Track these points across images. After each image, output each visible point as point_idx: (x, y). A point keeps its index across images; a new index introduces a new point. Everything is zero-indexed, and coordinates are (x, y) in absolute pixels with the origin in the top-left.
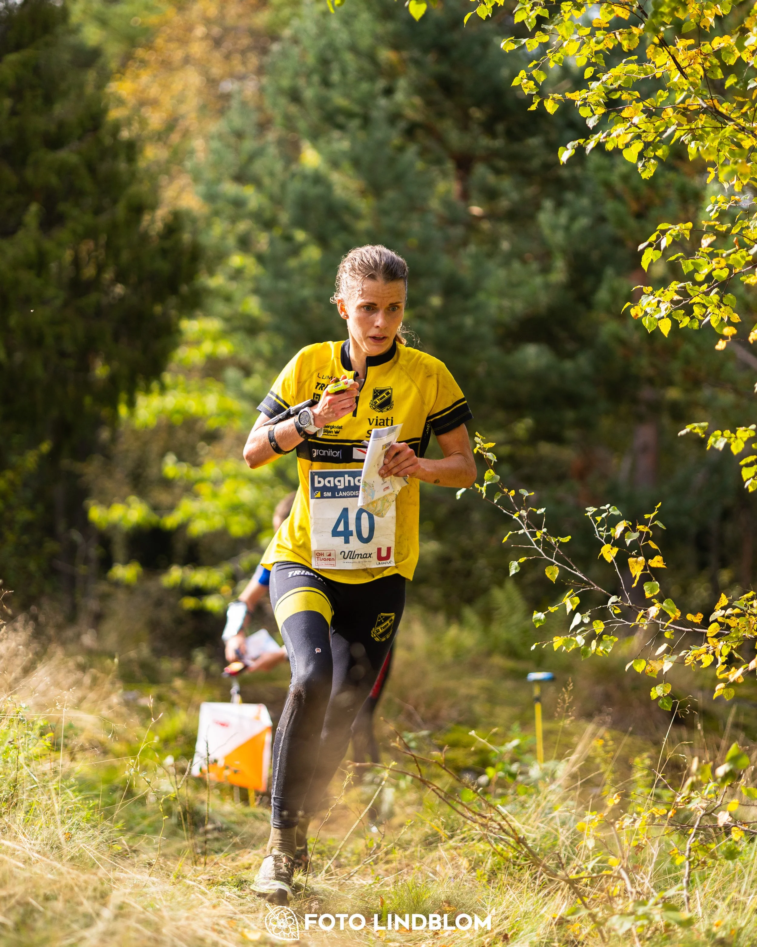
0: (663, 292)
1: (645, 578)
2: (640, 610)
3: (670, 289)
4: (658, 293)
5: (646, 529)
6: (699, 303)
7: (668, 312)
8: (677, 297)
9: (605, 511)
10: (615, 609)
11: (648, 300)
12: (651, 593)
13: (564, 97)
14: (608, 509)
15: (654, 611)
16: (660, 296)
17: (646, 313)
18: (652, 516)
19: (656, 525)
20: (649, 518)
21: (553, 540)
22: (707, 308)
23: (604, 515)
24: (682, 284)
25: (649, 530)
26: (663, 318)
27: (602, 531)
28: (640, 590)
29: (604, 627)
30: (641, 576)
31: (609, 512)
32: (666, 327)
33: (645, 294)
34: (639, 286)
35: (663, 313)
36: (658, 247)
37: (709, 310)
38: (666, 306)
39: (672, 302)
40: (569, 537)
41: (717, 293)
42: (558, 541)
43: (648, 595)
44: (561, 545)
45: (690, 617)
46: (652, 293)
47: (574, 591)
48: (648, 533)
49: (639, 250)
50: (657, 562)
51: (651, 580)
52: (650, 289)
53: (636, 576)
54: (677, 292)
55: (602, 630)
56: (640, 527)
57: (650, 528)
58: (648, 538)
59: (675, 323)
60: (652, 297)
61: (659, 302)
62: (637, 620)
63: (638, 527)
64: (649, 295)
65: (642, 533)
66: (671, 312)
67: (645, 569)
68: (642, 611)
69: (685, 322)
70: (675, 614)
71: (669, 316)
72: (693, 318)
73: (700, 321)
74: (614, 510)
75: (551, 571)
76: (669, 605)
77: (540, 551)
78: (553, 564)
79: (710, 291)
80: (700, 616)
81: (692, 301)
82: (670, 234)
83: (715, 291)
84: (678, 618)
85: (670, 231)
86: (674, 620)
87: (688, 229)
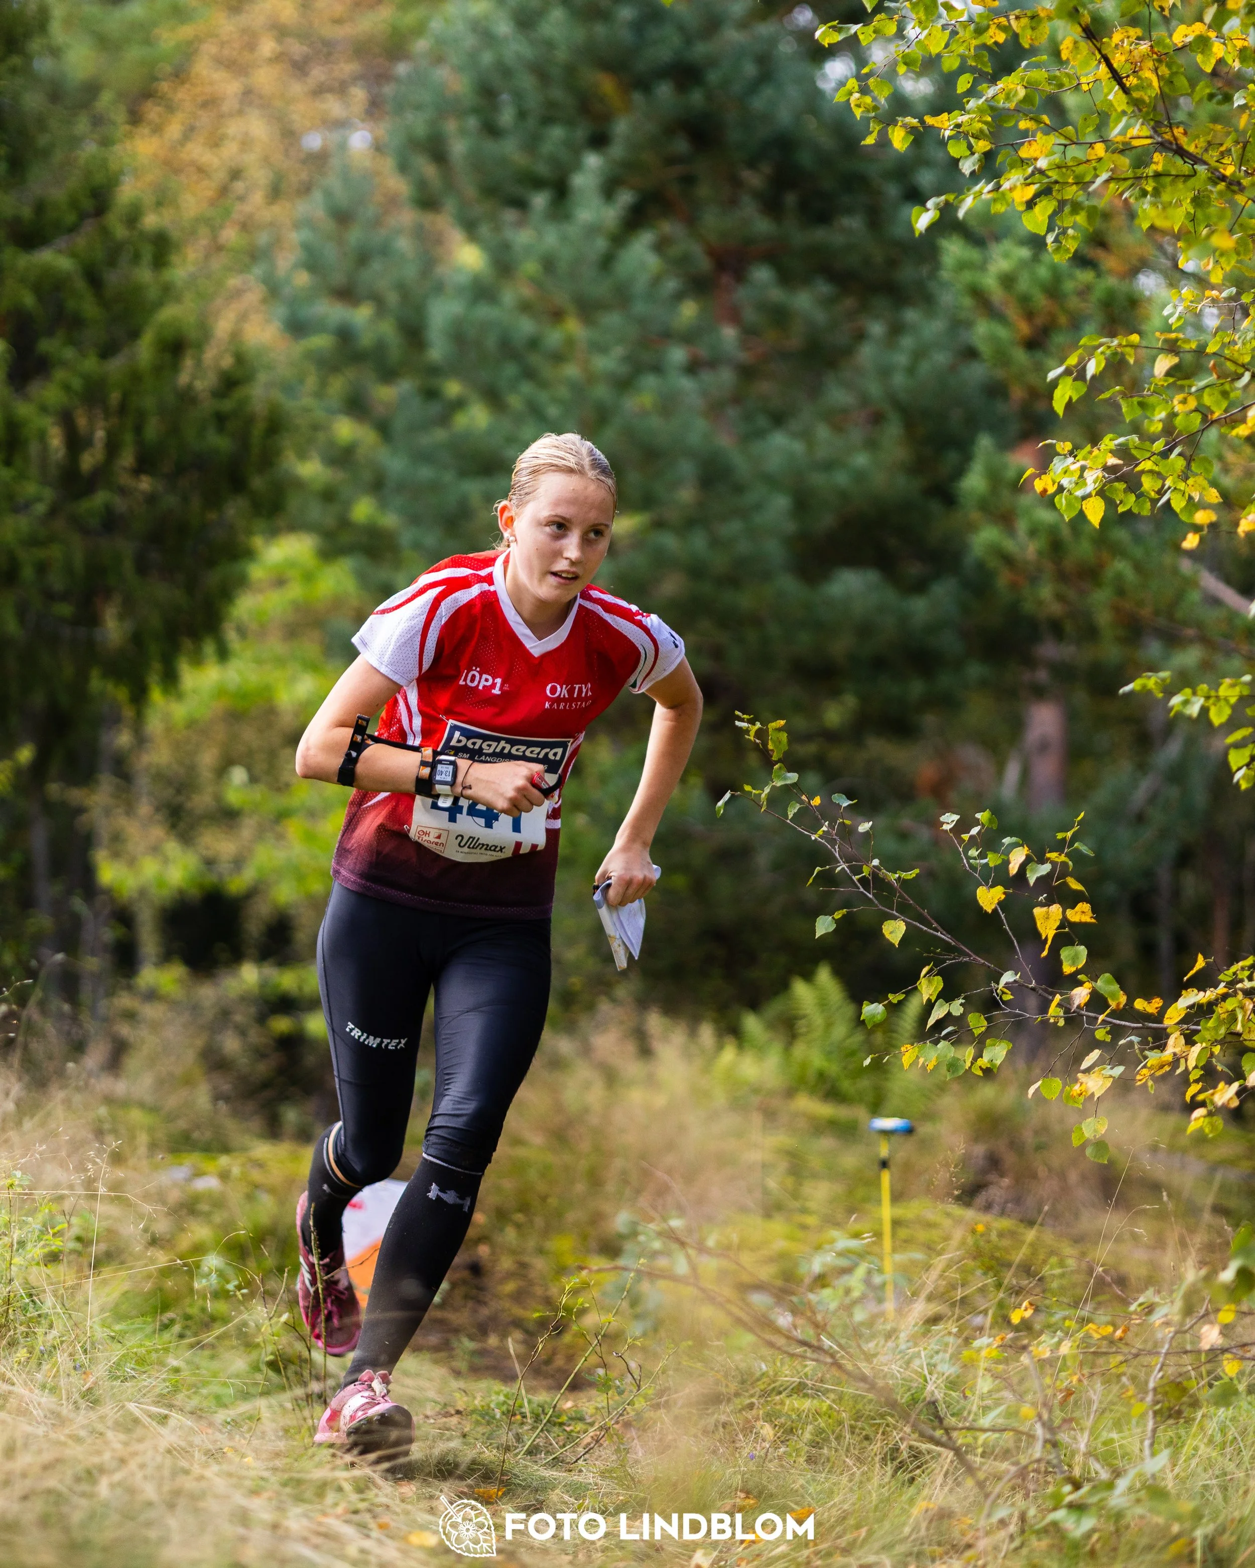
0: (1090, 453)
1: (1062, 940)
2: (1055, 994)
3: (1103, 446)
4: (1081, 454)
5: (1061, 858)
6: (1151, 472)
7: (1097, 485)
8: (1112, 461)
11: (1065, 466)
12: (1073, 964)
13: (922, 121)
15: (1080, 995)
16: (1085, 459)
17: (1061, 488)
19: (1077, 850)
20: (1064, 839)
21: (893, 877)
22: (1163, 478)
24: (1122, 440)
25: (1066, 859)
26: (1090, 495)
27: (974, 858)
28: (1055, 960)
29: (986, 1024)
30: (1056, 937)
32: (1095, 511)
33: (1059, 454)
34: (1049, 441)
35: (1090, 488)
36: (1081, 377)
37: (1169, 483)
38: (1095, 477)
39: (1105, 468)
40: (917, 871)
41: (1181, 454)
42: (900, 877)
43: (1068, 969)
44: (905, 883)
45: (1140, 1004)
46: (1071, 453)
47: (936, 966)
48: (1064, 864)
49: (1048, 380)
50: (1081, 913)
51: (1072, 943)
52: (1068, 446)
53: (1046, 938)
54: (1113, 453)
55: (983, 1029)
56: (1053, 855)
57: (1067, 855)
58: (1065, 872)
59: (1112, 505)
60: (1071, 460)
61: (1083, 469)
64: (1065, 456)
65: (1054, 864)
66: (1104, 485)
67: (1062, 925)
68: (1059, 996)
69: (1127, 503)
70: (1117, 999)
71: (1100, 492)
72: (1139, 496)
73: (1153, 502)
75: (891, 929)
76: (1106, 984)
77: (871, 896)
78: (895, 918)
79: (1171, 450)
80: (1157, 1003)
81: (1139, 468)
82: (1102, 353)
83: (1177, 450)
84: (1121, 1007)
85: (1101, 349)
86: (1113, 1011)
87: (1131, 346)
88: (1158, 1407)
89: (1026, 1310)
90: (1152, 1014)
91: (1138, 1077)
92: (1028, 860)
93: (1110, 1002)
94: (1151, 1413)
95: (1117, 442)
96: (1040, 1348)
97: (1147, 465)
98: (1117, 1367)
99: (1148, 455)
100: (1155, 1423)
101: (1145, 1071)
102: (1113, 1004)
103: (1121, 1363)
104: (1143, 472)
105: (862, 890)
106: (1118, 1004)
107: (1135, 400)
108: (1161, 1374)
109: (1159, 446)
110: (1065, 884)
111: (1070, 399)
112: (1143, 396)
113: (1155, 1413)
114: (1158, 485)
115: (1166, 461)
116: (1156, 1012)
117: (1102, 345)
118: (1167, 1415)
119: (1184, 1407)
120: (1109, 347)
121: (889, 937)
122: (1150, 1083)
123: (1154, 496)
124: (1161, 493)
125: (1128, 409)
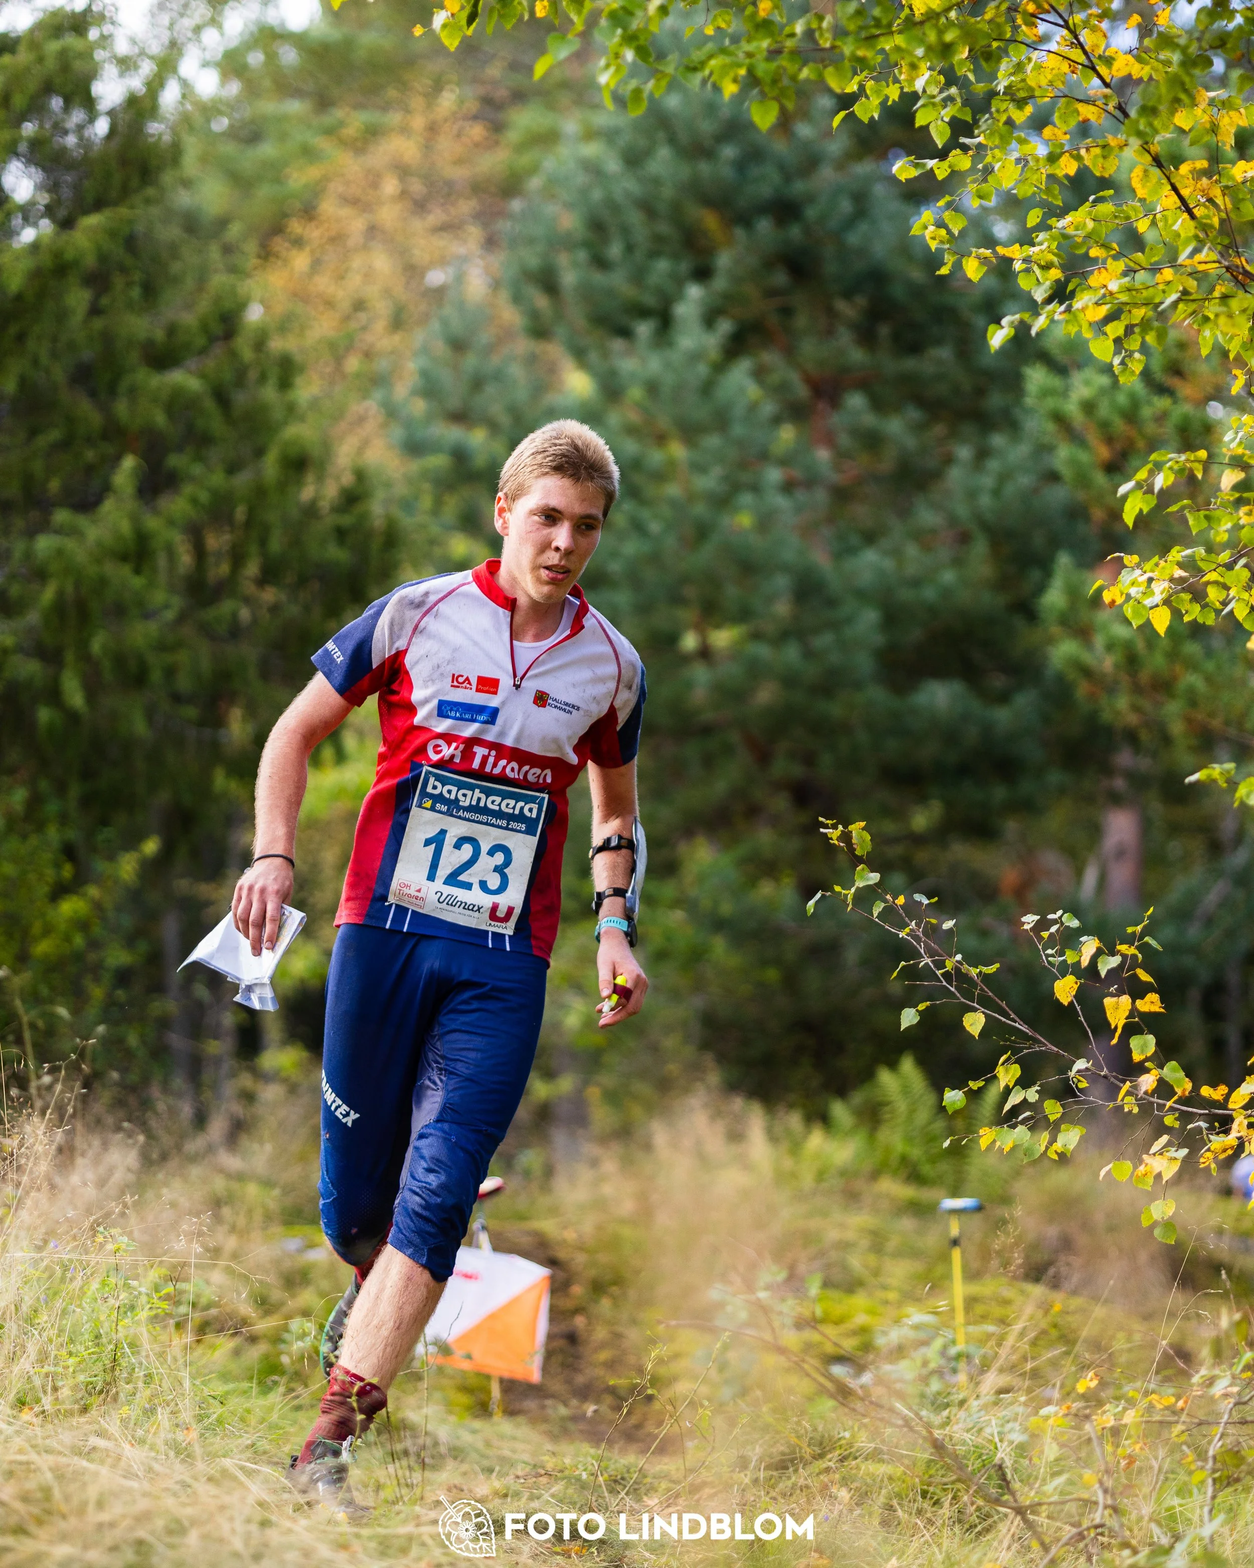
0: (1157, 565)
1: (1131, 1029)
2: (1124, 1082)
3: (1170, 558)
4: (1148, 566)
5: (1132, 951)
6: (1216, 583)
7: (1164, 596)
8: (1179, 573)
9: (1055, 922)
10: (1079, 1081)
11: (1134, 576)
12: (1142, 1052)
13: (995, 252)
14: (1060, 917)
15: (1147, 1082)
16: (1152, 571)
17: (1128, 597)
18: (1139, 928)
19: (1147, 944)
20: (1134, 933)
21: (974, 972)
22: (1228, 588)
23: (1053, 929)
24: (1188, 552)
25: (1136, 952)
26: (1157, 606)
27: (1052, 956)
28: (1124, 1048)
29: (1061, 1110)
30: (1125, 1026)
31: (1062, 924)
32: (1161, 621)
33: (1126, 567)
34: (1117, 554)
35: (1158, 598)
36: (1150, 491)
37: (1232, 593)
38: (1162, 588)
39: (1172, 580)
40: (997, 965)
41: (1246, 566)
42: (980, 972)
43: (1137, 1057)
44: (985, 977)
45: (1206, 1091)
46: (1138, 566)
47: (1013, 1054)
48: (1134, 956)
49: (1119, 495)
50: (1151, 1003)
51: (1141, 1033)
52: (1136, 558)
53: (1116, 1027)
54: (1180, 565)
55: (1059, 1115)
56: (1123, 948)
57: (1137, 948)
58: (1134, 964)
59: (1177, 614)
60: (1139, 572)
61: (1150, 580)
62: (1120, 1097)
63: (1119, 947)
64: (1133, 569)
65: (1124, 957)
66: (1171, 596)
67: (1131, 1015)
68: (1128, 1084)
69: (1193, 613)
70: (1184, 1086)
71: (1167, 602)
72: (1204, 606)
73: (1218, 612)
74: (1070, 920)
75: (971, 1021)
76: (1173, 1072)
77: (953, 989)
78: (975, 1010)
79: (1235, 562)
80: (1223, 1089)
81: (1205, 579)
82: (1171, 468)
83: (1243, 561)
84: (1187, 1093)
85: (1170, 464)
86: (1180, 1098)
87: (1199, 461)
88: (1217, 1475)
89: (1091, 1380)
90: (1218, 1101)
91: (1202, 1160)
92: (1099, 953)
93: (1176, 1089)
94: (1210, 1481)
95: (1184, 554)
96: (1104, 1417)
97: (1212, 576)
98: (1178, 1436)
99: (1214, 566)
100: (1214, 1490)
101: (1209, 1154)
102: (1179, 1091)
103: (1183, 1432)
104: (1208, 583)
105: (945, 983)
106: (1184, 1090)
107: (1202, 513)
108: (1220, 1443)
109: (1225, 557)
110: (1135, 976)
111: (1141, 511)
112: (1208, 510)
113: (1214, 1480)
114: (1223, 595)
115: (1230, 573)
116: (1221, 1098)
117: (1170, 460)
118: (1225, 1483)
119: (1242, 1475)
120: (1177, 462)
121: (968, 1028)
122: (1213, 1166)
123: (1218, 605)
124: (1225, 603)
125: (1195, 523)
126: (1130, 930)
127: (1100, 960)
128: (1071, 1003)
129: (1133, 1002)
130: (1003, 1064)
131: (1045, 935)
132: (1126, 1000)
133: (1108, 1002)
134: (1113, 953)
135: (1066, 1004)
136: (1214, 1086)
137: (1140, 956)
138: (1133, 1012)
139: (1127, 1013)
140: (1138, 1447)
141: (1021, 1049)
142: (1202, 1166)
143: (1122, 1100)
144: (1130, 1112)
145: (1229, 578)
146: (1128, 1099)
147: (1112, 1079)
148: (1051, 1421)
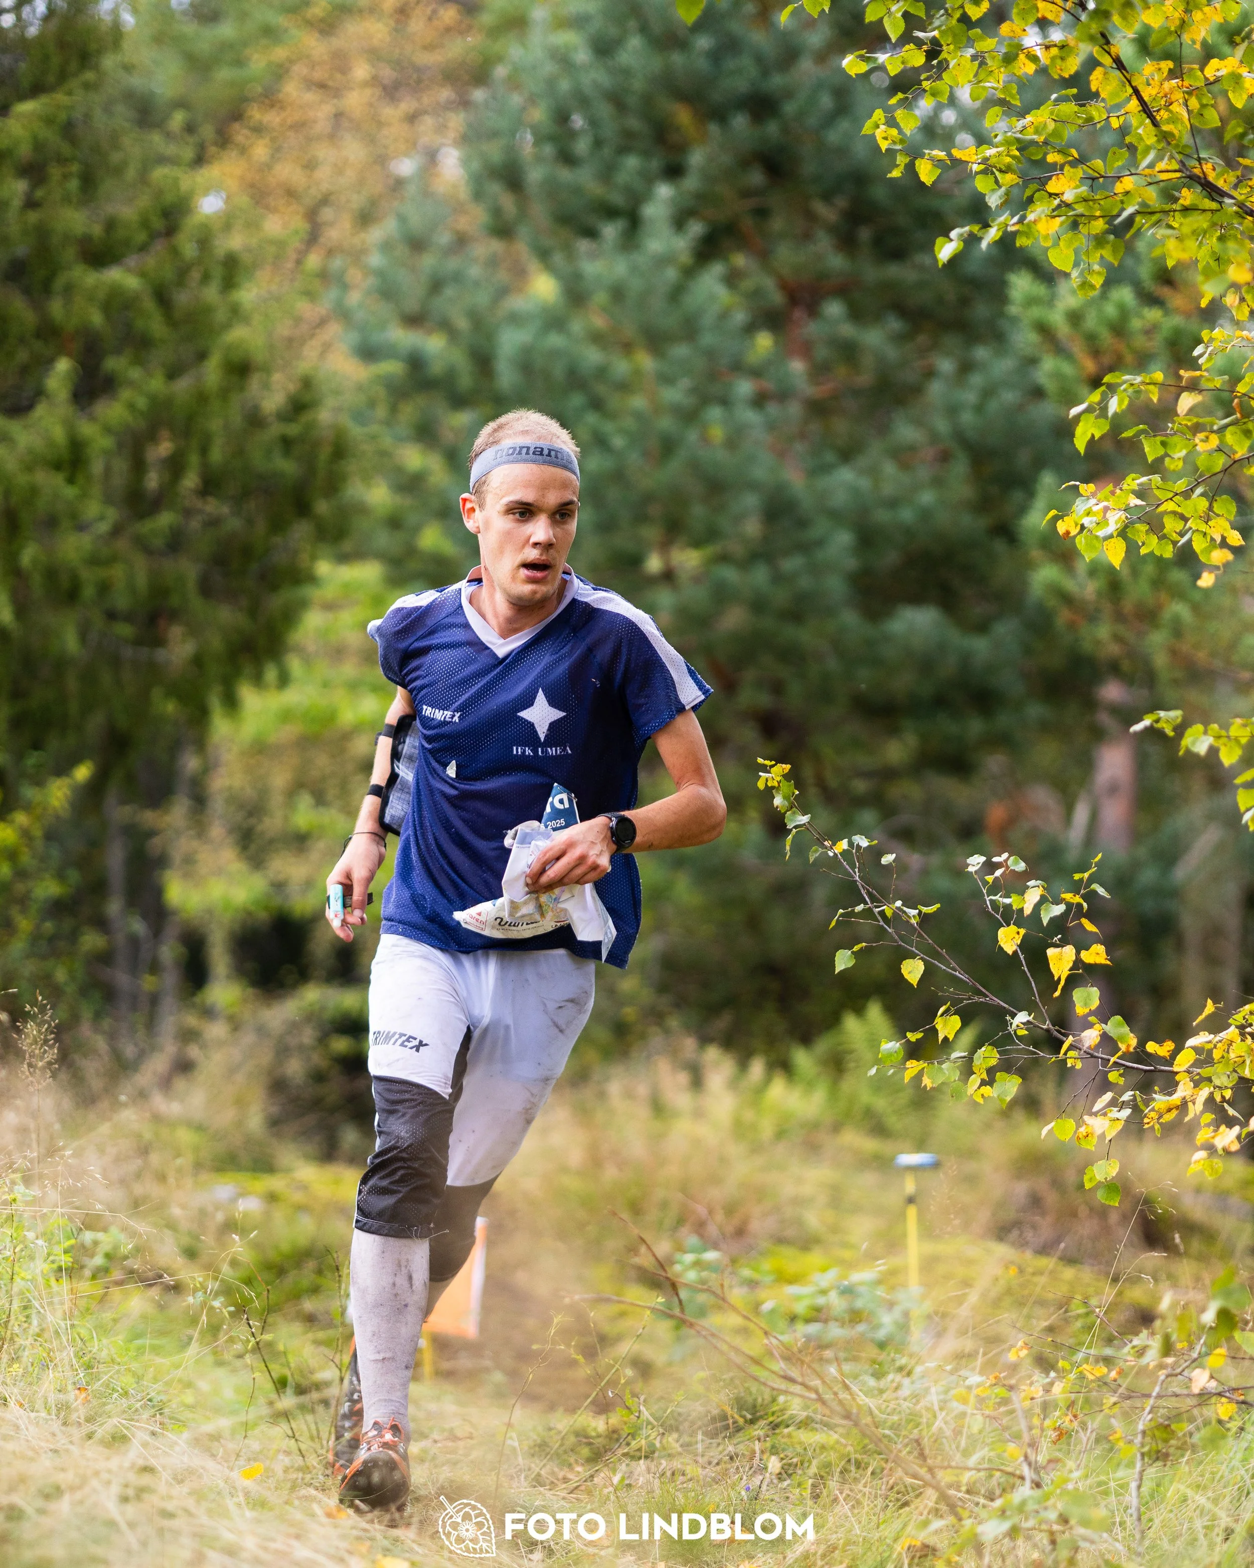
0: (1112, 493)
1: (1074, 982)
2: (1067, 1036)
3: (1124, 487)
4: (1103, 495)
5: (1077, 899)
6: (1172, 512)
7: (1119, 526)
8: (1135, 502)
9: (998, 865)
11: (1089, 505)
12: (1086, 1006)
13: (950, 155)
14: (1006, 861)
15: (1091, 1036)
16: (1107, 499)
17: (1083, 528)
19: (1094, 891)
20: (1081, 880)
22: (1185, 520)
23: (998, 873)
24: (1144, 480)
25: (1081, 901)
26: (1111, 537)
28: (1067, 1001)
30: (1069, 978)
31: (1008, 867)
32: (1116, 553)
33: (1081, 496)
34: (1072, 482)
35: (1112, 529)
36: (1103, 415)
37: (1189, 524)
38: (1117, 517)
39: (1127, 509)
40: (938, 905)
41: (1203, 494)
43: (1080, 1011)
45: (1151, 1047)
46: (1094, 494)
47: (953, 1005)
48: (1079, 906)
49: (1070, 417)
50: (1096, 955)
51: (1085, 985)
52: (1091, 487)
53: (1059, 979)
54: (1136, 493)
56: (1068, 896)
57: (1083, 897)
58: (1079, 913)
59: (1133, 547)
60: (1094, 501)
61: (1106, 509)
62: (1063, 1050)
64: (1088, 498)
65: (1069, 906)
66: (1126, 526)
67: (1075, 966)
68: (1071, 1038)
69: (1150, 545)
70: (1129, 1042)
71: (1122, 533)
72: (1161, 538)
73: (1175, 543)
74: (1016, 863)
75: (910, 968)
76: (1116, 1026)
78: (913, 956)
79: (1192, 490)
80: (1169, 1046)
81: (1161, 509)
82: (1125, 390)
83: (1199, 490)
84: (1131, 1050)
85: (1124, 386)
86: (1124, 1053)
87: (1155, 384)
88: (1146, 1449)
89: (1021, 1349)
90: (1164, 1058)
91: (1146, 1120)
92: (1043, 900)
93: (1120, 1045)
94: (1139, 1456)
95: (1138, 481)
96: (1032, 1388)
97: (1170, 506)
98: (1110, 1408)
99: (1171, 495)
100: (1143, 1465)
101: (1153, 1114)
102: (1123, 1047)
103: (1115, 1404)
104: (1165, 513)
105: (882, 924)
106: (1128, 1046)
107: (1159, 439)
108: (1150, 1416)
109: (1181, 485)
110: (1081, 925)
111: (1093, 436)
112: (1166, 435)
113: (1143, 1455)
114: (1179, 526)
115: (1188, 502)
116: (1167, 1054)
117: (1125, 382)
118: (1154, 1457)
119: (1171, 1450)
120: (1132, 385)
121: (907, 976)
122: (1157, 1127)
123: (1175, 537)
124: (1182, 535)
125: (1151, 450)
126: (1077, 877)
127: (1043, 907)
128: (1015, 952)
129: (1078, 953)
130: (942, 1015)
131: (990, 879)
132: (1069, 952)
133: (1051, 952)
134: (1057, 902)
135: (1010, 952)
136: (1160, 1042)
137: (1085, 905)
138: (1078, 963)
139: (1071, 964)
140: (1068, 1419)
141: (962, 1000)
142: (1146, 1126)
143: (1065, 1054)
144: (1073, 1067)
145: (1187, 508)
146: (1071, 1054)
147: (1055, 1033)
148: (976, 1392)
